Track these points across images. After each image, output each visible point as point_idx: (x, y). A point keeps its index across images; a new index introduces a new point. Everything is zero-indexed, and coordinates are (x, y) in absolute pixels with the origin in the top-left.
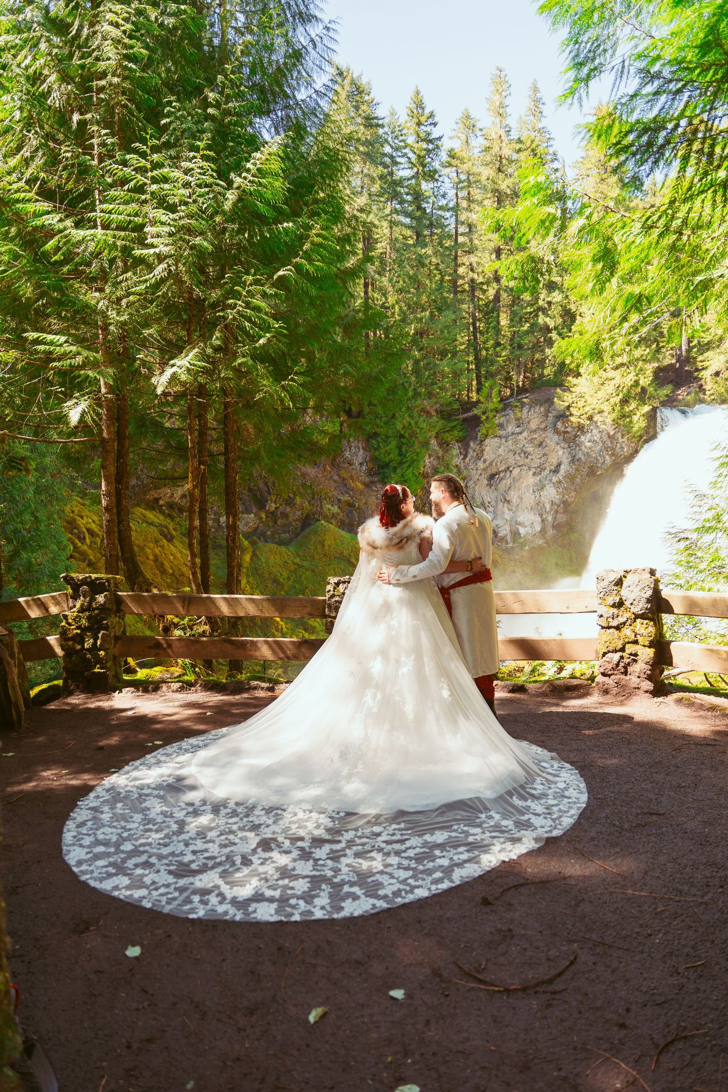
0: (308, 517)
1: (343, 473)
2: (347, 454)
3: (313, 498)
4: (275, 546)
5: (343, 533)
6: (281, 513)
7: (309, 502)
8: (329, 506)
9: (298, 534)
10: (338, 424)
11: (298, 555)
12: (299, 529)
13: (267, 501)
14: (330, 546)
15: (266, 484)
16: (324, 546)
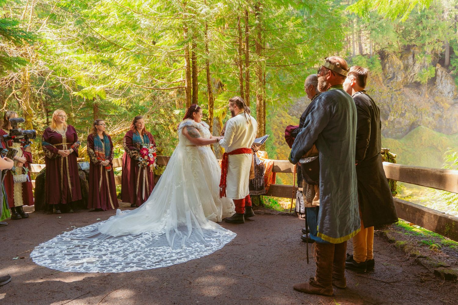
0: (413, 124)
1: (437, 98)
2: (440, 87)
3: (417, 113)
4: (392, 139)
5: (435, 132)
6: (397, 122)
7: (414, 116)
8: (427, 118)
9: (407, 133)
10: (434, 71)
11: (405, 145)
12: (408, 131)
13: (389, 115)
14: (425, 140)
15: (388, 106)
16: (421, 140)
